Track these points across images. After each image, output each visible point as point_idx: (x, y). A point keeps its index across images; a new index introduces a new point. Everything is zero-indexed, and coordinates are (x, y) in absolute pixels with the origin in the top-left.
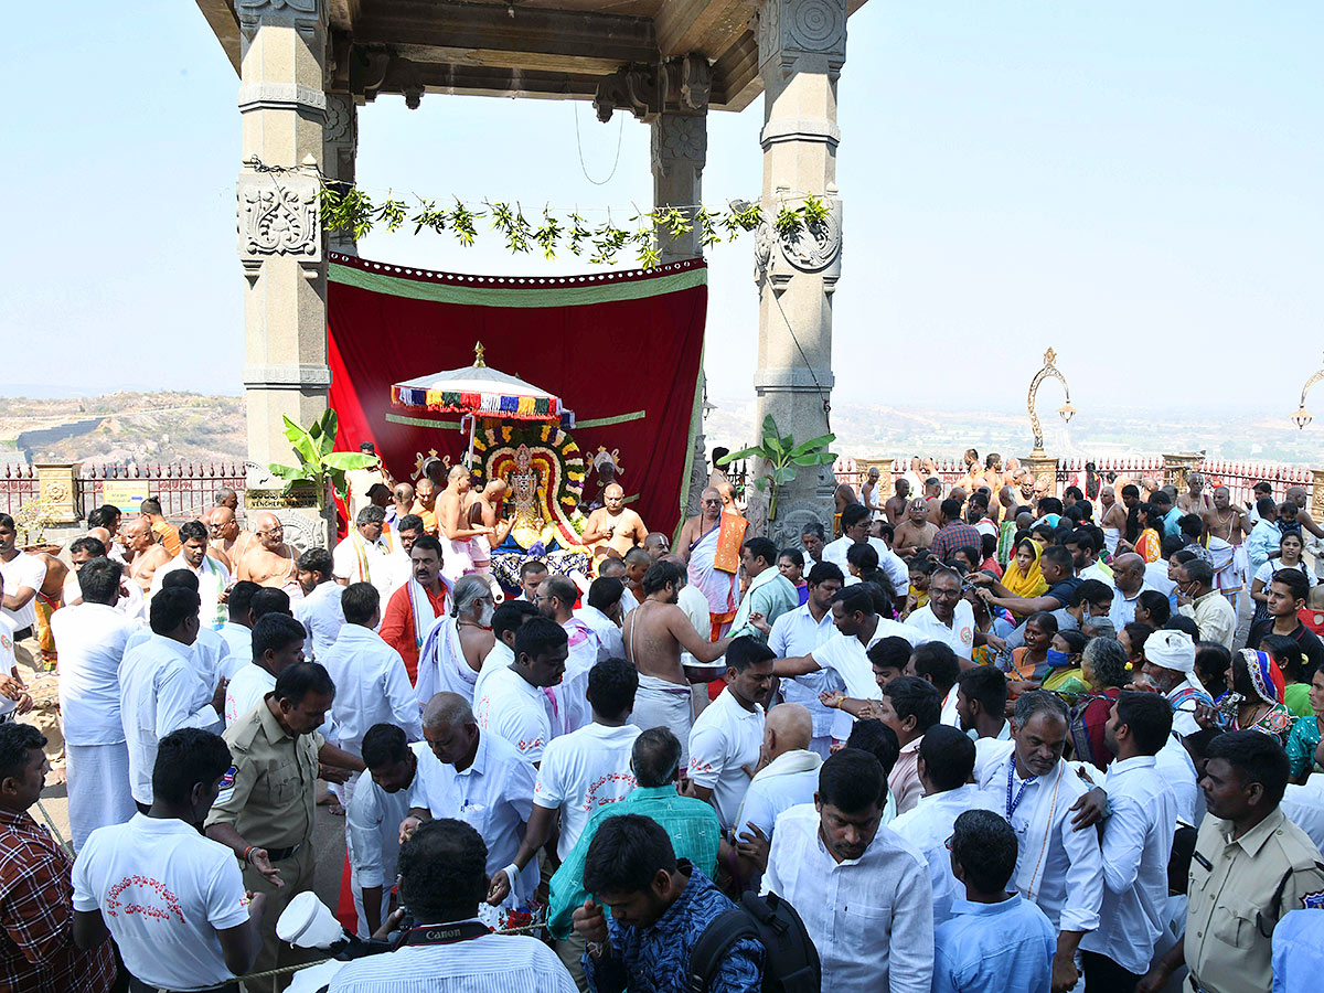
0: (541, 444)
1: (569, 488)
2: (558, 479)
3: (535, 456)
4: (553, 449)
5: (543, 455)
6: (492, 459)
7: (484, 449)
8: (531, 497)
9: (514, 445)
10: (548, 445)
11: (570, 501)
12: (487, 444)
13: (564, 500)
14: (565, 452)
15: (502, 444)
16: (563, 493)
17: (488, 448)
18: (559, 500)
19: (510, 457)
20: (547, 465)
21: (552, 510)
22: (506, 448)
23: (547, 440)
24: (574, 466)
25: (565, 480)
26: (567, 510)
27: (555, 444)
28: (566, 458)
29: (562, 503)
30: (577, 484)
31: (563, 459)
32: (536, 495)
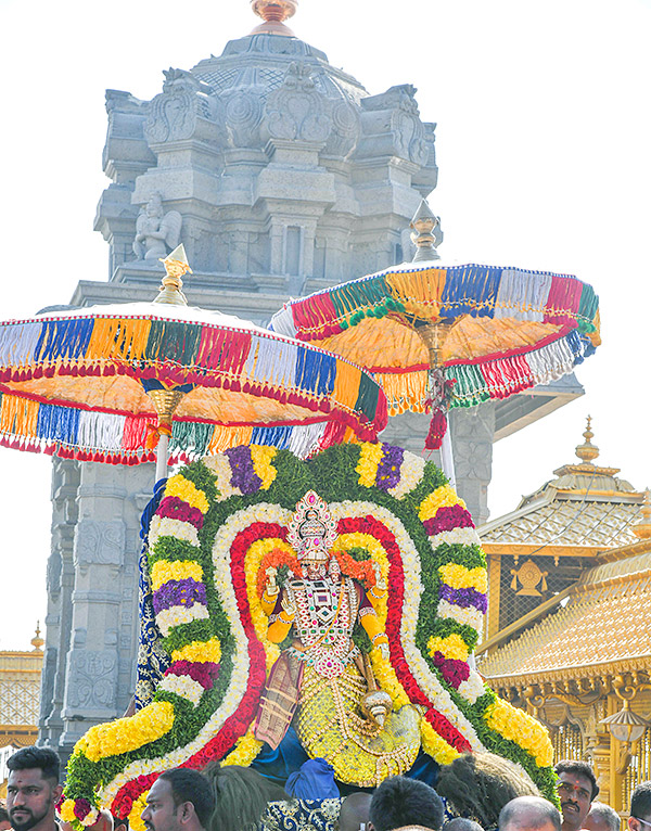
0: (356, 492)
1: (446, 610)
2: (413, 589)
3: (345, 526)
4: (392, 505)
5: (368, 525)
6: (228, 535)
7: (202, 507)
9: (285, 494)
10: (379, 494)
11: (452, 647)
12: (212, 493)
13: (435, 644)
14: (427, 511)
15: (252, 492)
16: (431, 626)
18: (423, 647)
19: (280, 532)
20: (378, 551)
21: (404, 675)
22: (263, 505)
23: (377, 479)
24: (456, 547)
25: (435, 591)
26: (452, 673)
27: (398, 492)
28: (432, 527)
29: (432, 654)
30: (468, 598)
31: (419, 529)
32: (356, 631)
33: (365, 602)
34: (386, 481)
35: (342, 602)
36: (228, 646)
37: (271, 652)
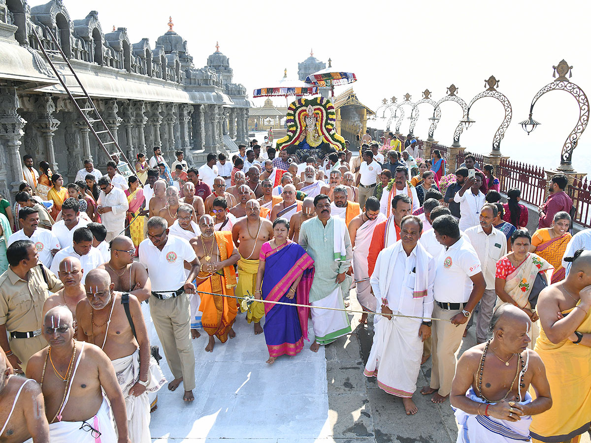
0: (317, 105)
1: (329, 121)
2: (325, 118)
3: (315, 110)
4: (322, 106)
5: (319, 109)
6: (298, 112)
7: (294, 108)
8: (313, 126)
9: (306, 105)
10: (320, 104)
11: (329, 127)
12: (295, 106)
13: (327, 126)
14: (327, 107)
15: (302, 105)
16: (327, 124)
17: (296, 108)
18: (325, 127)
19: (306, 111)
20: (320, 113)
21: (322, 131)
22: (303, 107)
24: (331, 112)
25: (328, 118)
26: (329, 130)
27: (323, 104)
28: (328, 109)
30: (332, 119)
31: (326, 110)
32: (316, 124)
33: (317, 121)
34: (321, 102)
35: (313, 120)
36: (297, 128)
37: (303, 128)
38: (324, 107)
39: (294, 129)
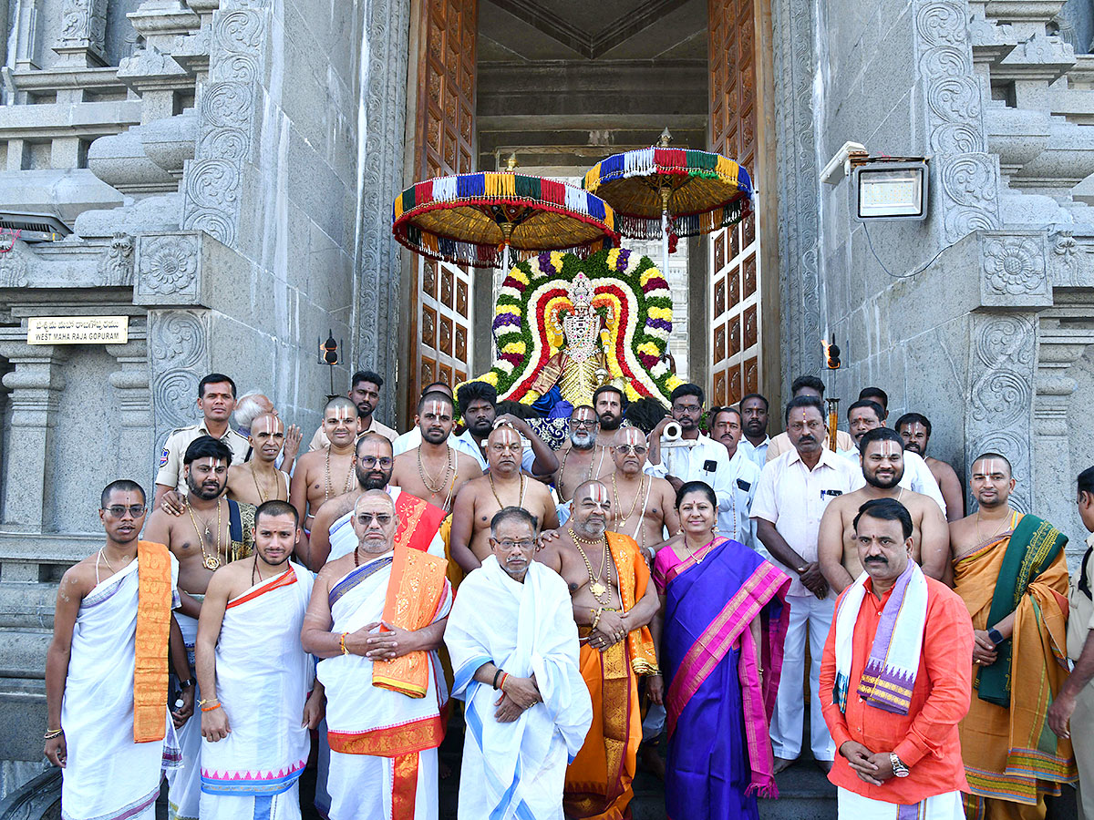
0: (606, 273)
1: (648, 330)
2: (633, 320)
3: (598, 291)
4: (625, 279)
5: (613, 290)
6: (536, 295)
7: (526, 282)
9: (567, 275)
10: (619, 273)
11: (650, 349)
12: (529, 274)
13: (641, 347)
14: (644, 282)
15: (552, 274)
16: (639, 337)
17: (532, 281)
18: (634, 349)
19: (564, 293)
20: (617, 301)
21: (622, 362)
22: (557, 281)
23: (617, 266)
24: (655, 298)
25: (644, 320)
26: (647, 362)
27: (628, 272)
28: (646, 289)
29: (639, 352)
30: (659, 323)
31: (640, 291)
32: (599, 341)
33: (603, 326)
34: (621, 267)
35: (591, 325)
36: (530, 347)
37: (554, 351)
38: (633, 281)
39: (519, 348)
